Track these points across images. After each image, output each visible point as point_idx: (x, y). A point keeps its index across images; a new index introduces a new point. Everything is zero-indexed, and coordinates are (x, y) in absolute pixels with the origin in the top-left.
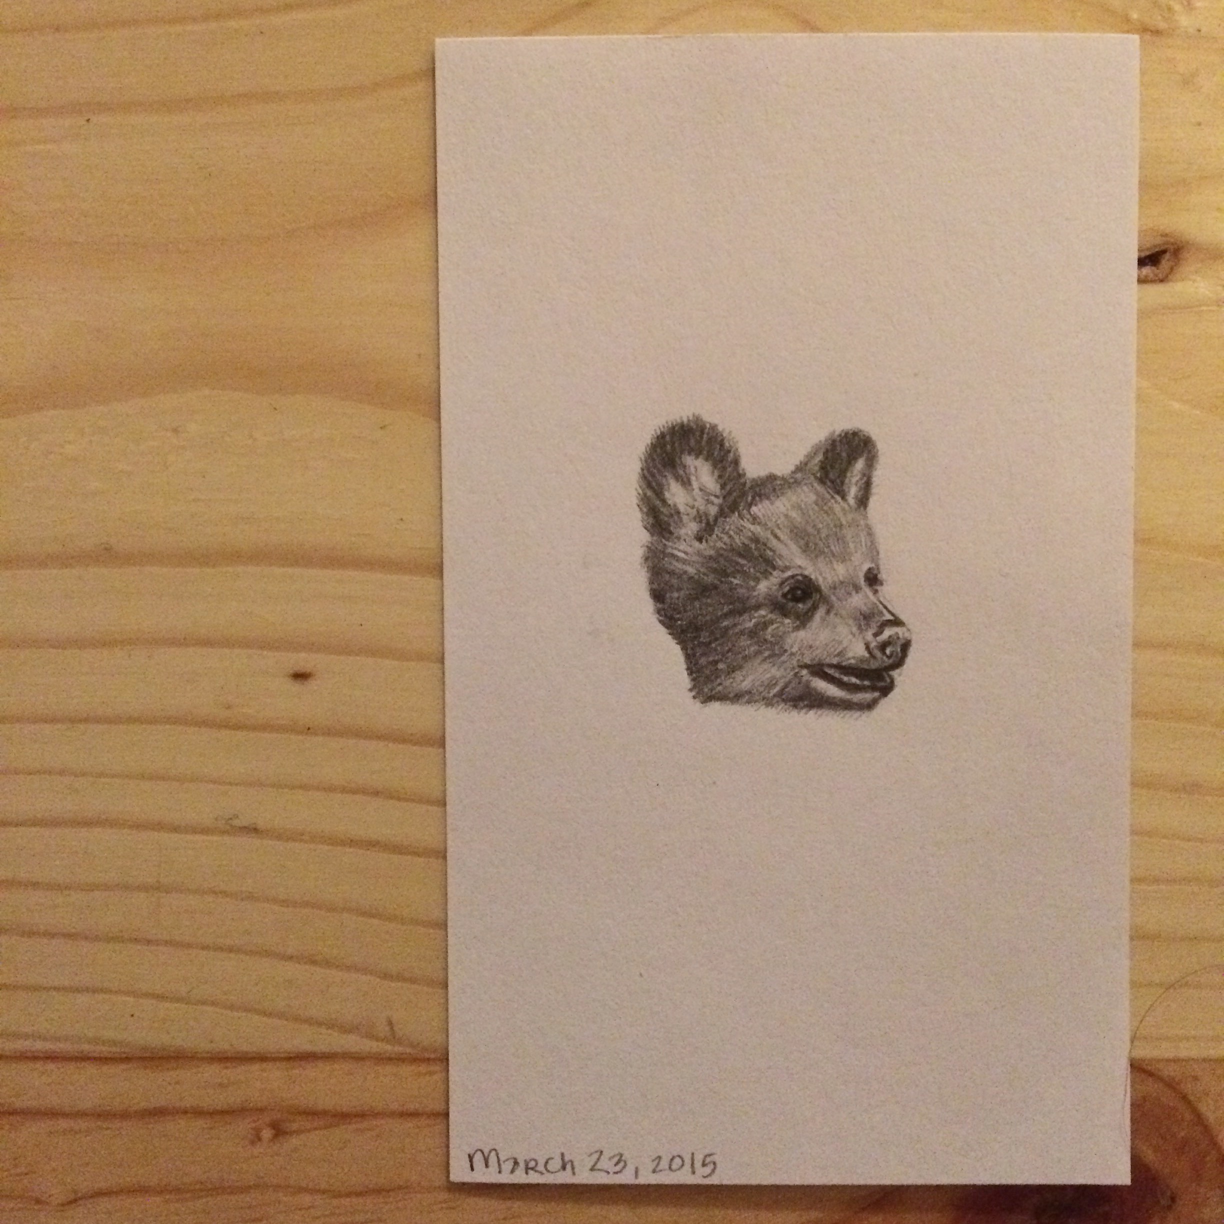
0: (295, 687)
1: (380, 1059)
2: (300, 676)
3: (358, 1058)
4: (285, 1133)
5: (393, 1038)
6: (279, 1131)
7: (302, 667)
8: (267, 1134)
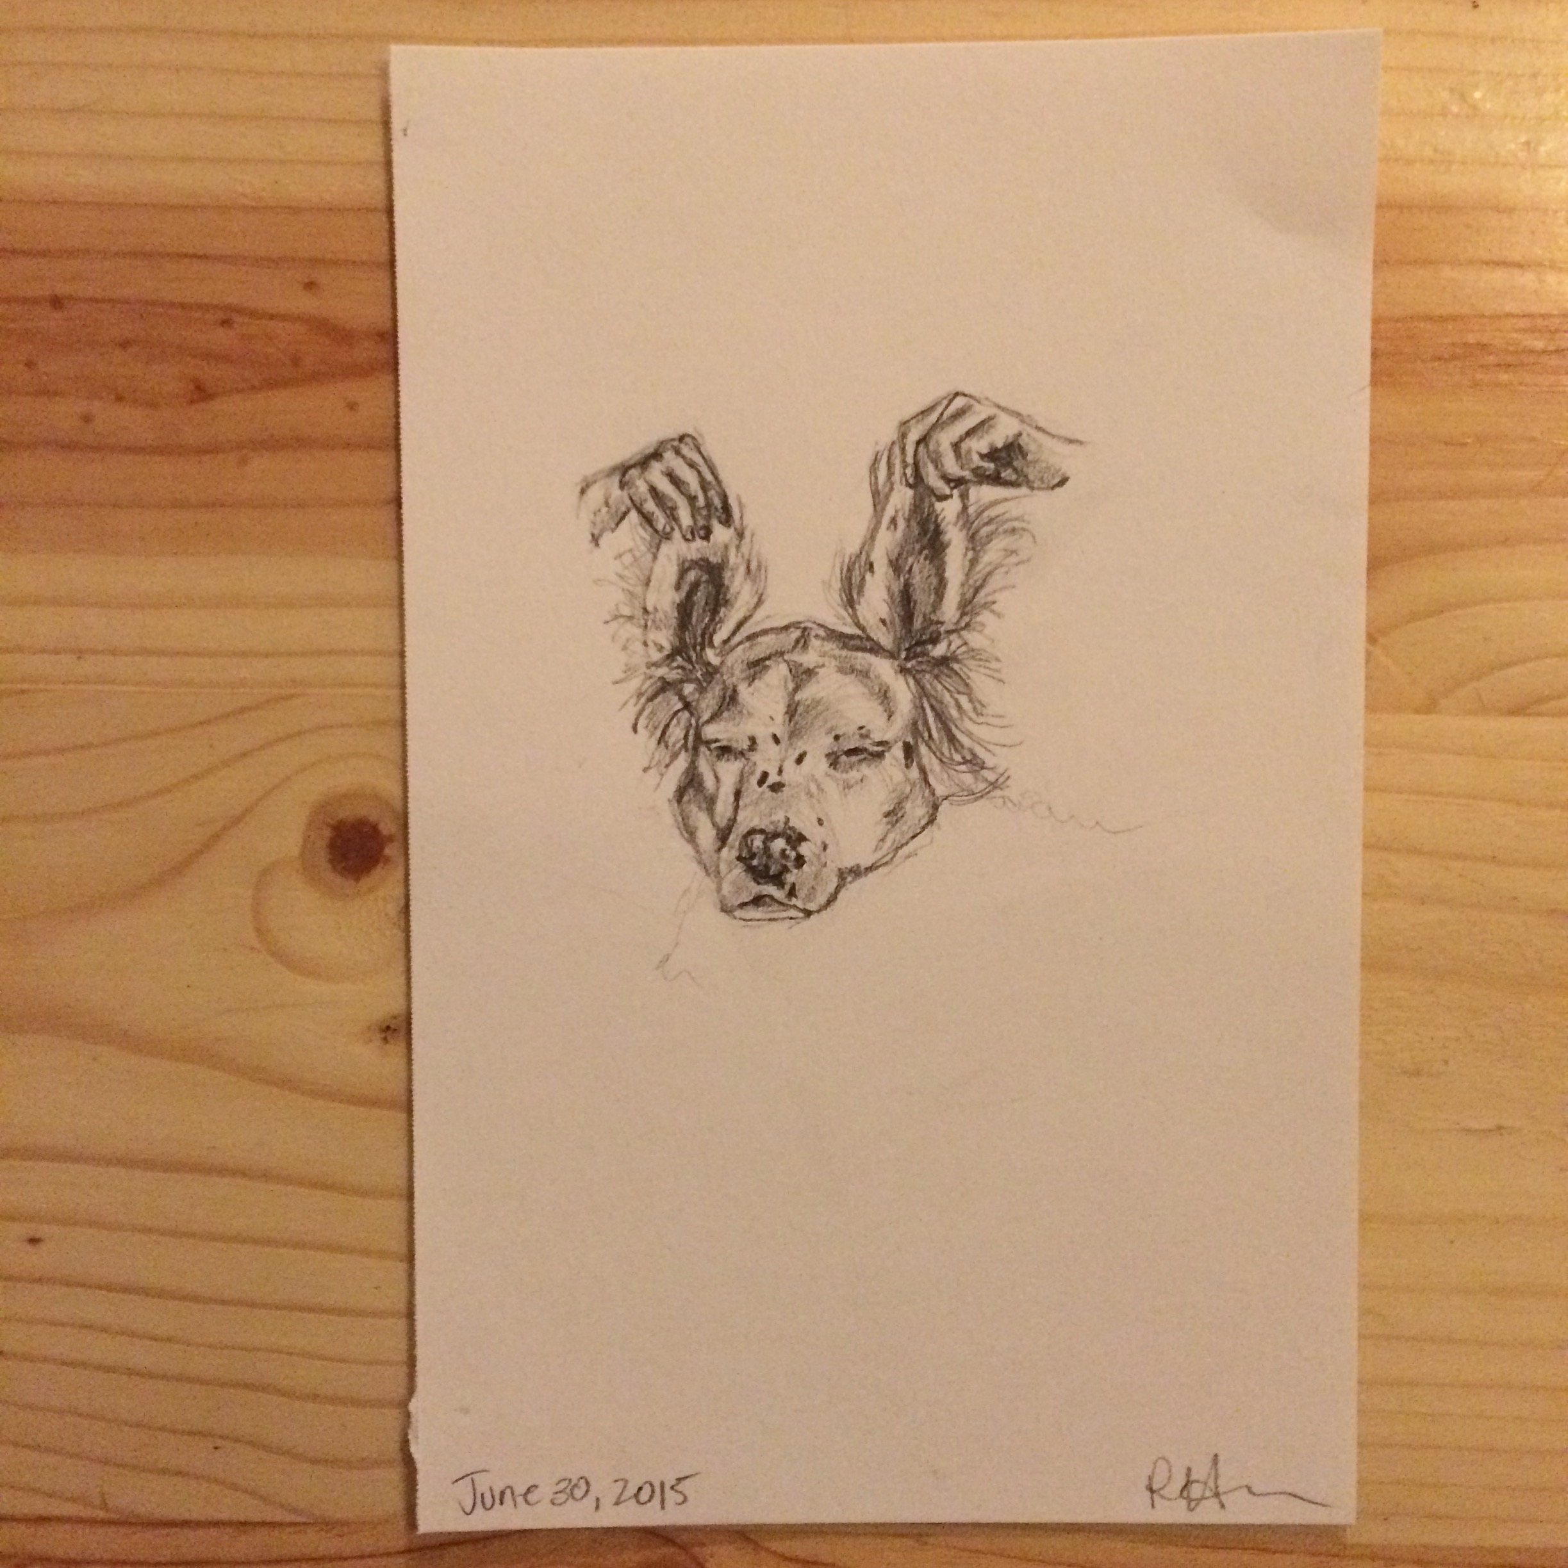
0: (29, 1248)
1: (93, 1522)
2: (34, 1241)
3: (80, 1521)
5: (104, 1506)
7: (34, 1235)
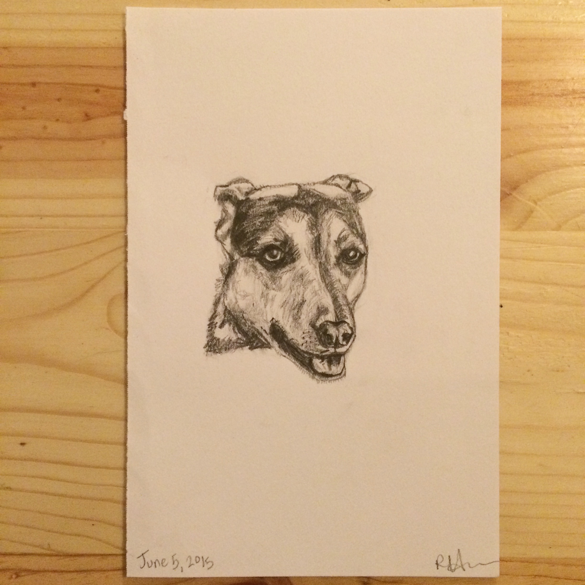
0: (21, 447)
2: (23, 444)
3: (39, 555)
4: (20, 576)
5: (49, 549)
6: (18, 576)
7: (23, 442)
8: (14, 576)
